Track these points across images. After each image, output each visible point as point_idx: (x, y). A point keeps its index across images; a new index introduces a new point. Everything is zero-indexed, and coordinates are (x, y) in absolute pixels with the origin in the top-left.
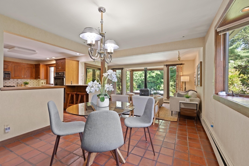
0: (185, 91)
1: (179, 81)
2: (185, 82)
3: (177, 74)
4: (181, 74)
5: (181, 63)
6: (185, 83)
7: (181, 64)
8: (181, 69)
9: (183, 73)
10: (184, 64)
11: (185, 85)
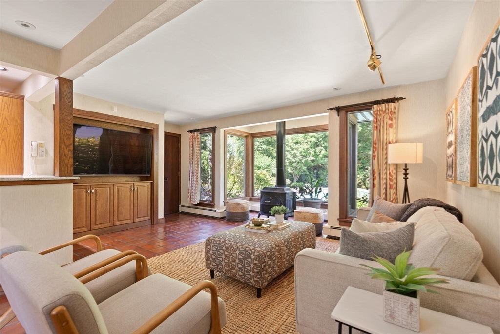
0: (404, 201)
1: (382, 162)
2: (406, 165)
3: (375, 138)
4: (392, 137)
5: (391, 97)
6: (406, 170)
7: (393, 100)
8: (391, 119)
9: (397, 133)
10: (402, 99)
11: (406, 179)
